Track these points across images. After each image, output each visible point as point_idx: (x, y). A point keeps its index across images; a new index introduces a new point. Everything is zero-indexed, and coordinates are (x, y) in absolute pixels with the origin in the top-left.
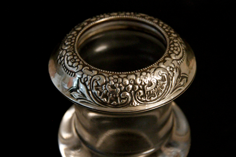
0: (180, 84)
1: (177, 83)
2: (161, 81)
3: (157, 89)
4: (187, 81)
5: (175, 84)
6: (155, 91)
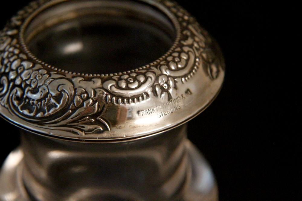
0: (84, 127)
1: (78, 122)
2: (53, 98)
3: (41, 105)
4: (100, 132)
5: (73, 119)
6: (37, 105)
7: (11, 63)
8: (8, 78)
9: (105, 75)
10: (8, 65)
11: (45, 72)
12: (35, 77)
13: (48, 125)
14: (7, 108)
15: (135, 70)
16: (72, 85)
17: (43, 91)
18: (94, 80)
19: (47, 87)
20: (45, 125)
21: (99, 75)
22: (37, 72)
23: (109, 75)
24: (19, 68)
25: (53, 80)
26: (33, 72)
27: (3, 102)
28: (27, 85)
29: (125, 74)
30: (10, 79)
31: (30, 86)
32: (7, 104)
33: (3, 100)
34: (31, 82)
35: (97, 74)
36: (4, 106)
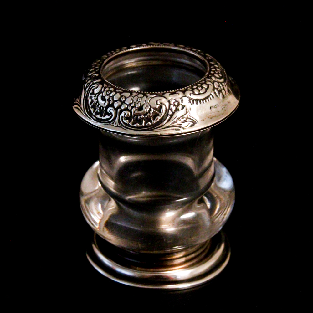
1: (177, 122)
2: (155, 110)
4: (192, 126)
6: (144, 118)
7: (113, 97)
8: (114, 107)
9: (182, 89)
10: (111, 99)
11: (142, 96)
12: (137, 100)
13: (156, 129)
14: (121, 127)
15: (189, 86)
16: (165, 99)
17: (147, 107)
18: (177, 92)
19: (149, 104)
20: (155, 130)
21: (178, 90)
22: (137, 97)
23: (184, 88)
24: (121, 98)
25: (150, 99)
26: (133, 98)
27: (116, 124)
28: (132, 107)
29: (188, 88)
30: (116, 107)
31: (135, 107)
32: (119, 124)
33: (115, 123)
34: (135, 105)
35: (176, 89)
36: (117, 126)
